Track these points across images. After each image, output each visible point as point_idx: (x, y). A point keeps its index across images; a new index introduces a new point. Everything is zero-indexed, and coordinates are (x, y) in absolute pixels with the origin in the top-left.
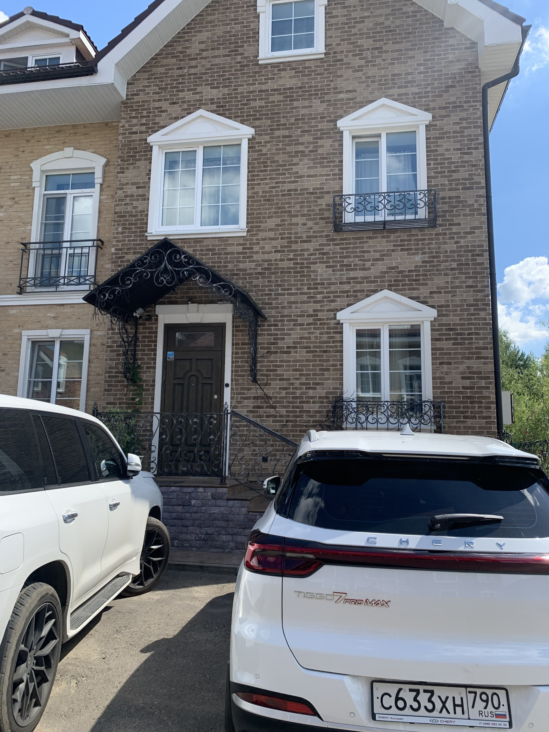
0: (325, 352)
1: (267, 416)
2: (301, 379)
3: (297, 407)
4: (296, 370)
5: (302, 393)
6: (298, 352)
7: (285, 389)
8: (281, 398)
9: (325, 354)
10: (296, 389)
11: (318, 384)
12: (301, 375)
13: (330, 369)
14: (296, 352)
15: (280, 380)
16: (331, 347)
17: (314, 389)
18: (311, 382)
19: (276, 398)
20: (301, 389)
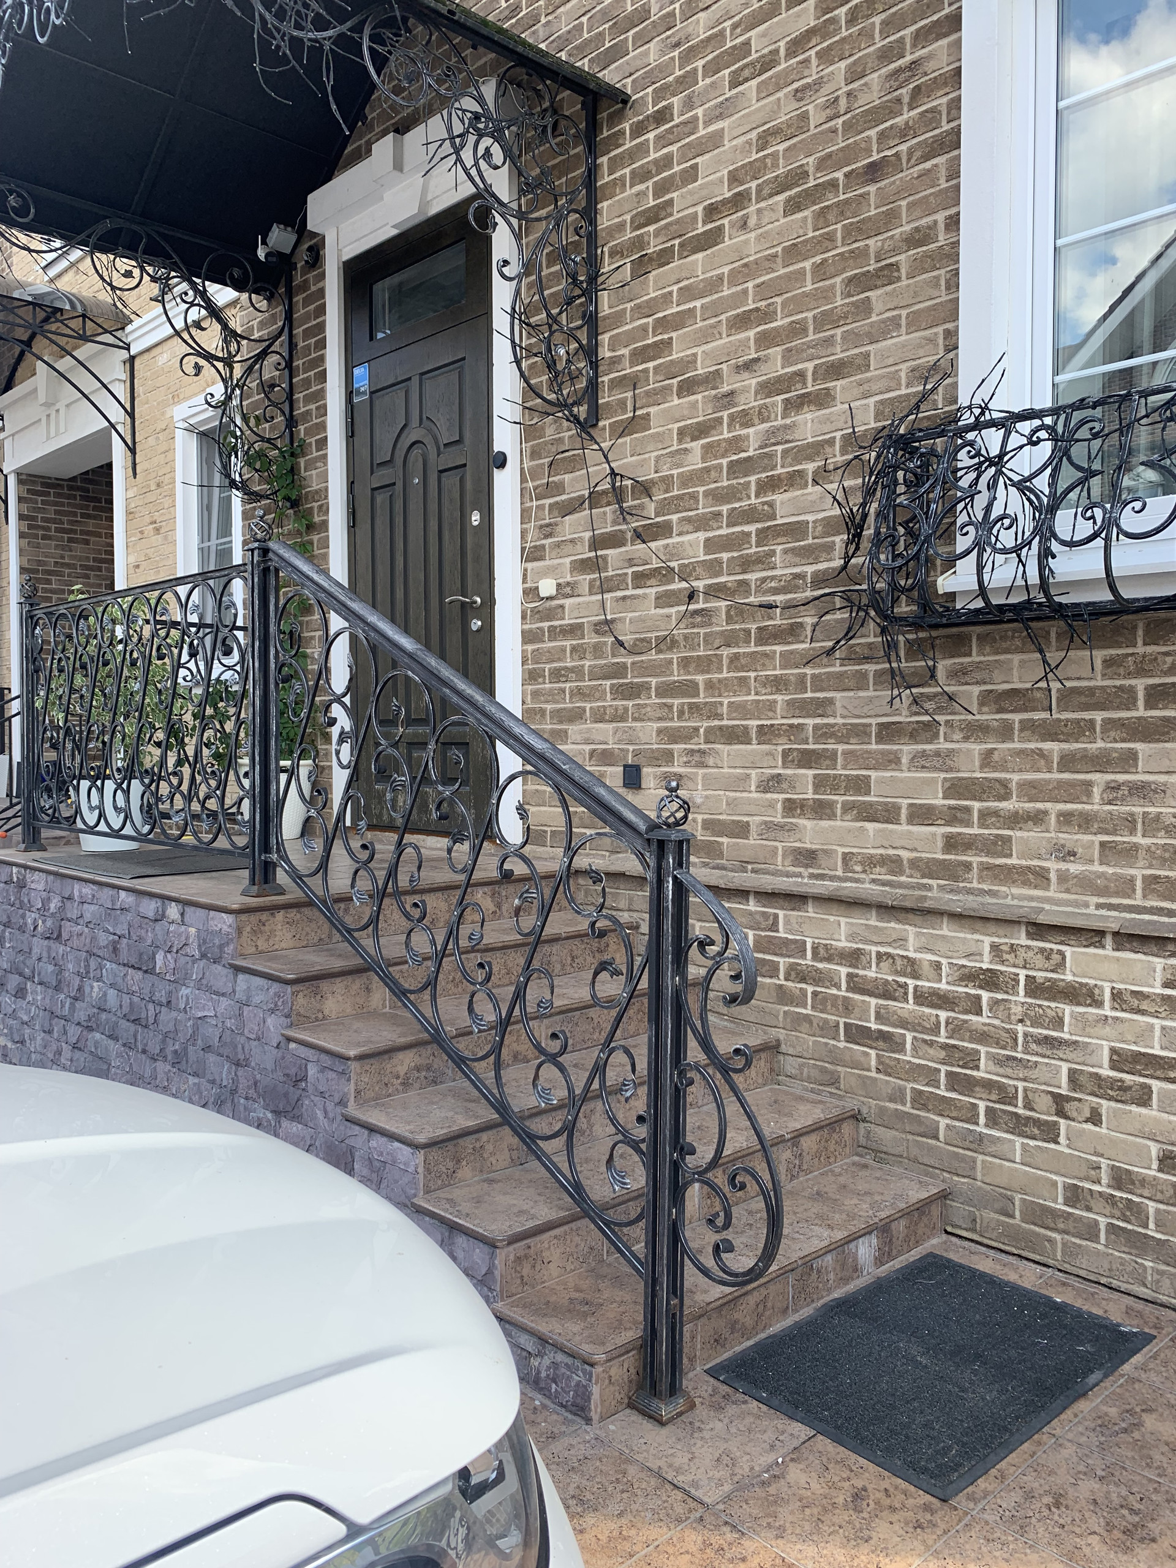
0: (874, 172)
1: (640, 579)
2: (767, 359)
3: (749, 515)
4: (742, 322)
5: (772, 437)
6: (752, 222)
7: (700, 431)
8: (687, 480)
9: (872, 188)
10: (744, 419)
11: (836, 370)
12: (765, 340)
13: (895, 266)
14: (744, 225)
15: (687, 388)
16: (904, 133)
17: (822, 399)
18: (810, 366)
19: (667, 481)
20: (763, 415)
